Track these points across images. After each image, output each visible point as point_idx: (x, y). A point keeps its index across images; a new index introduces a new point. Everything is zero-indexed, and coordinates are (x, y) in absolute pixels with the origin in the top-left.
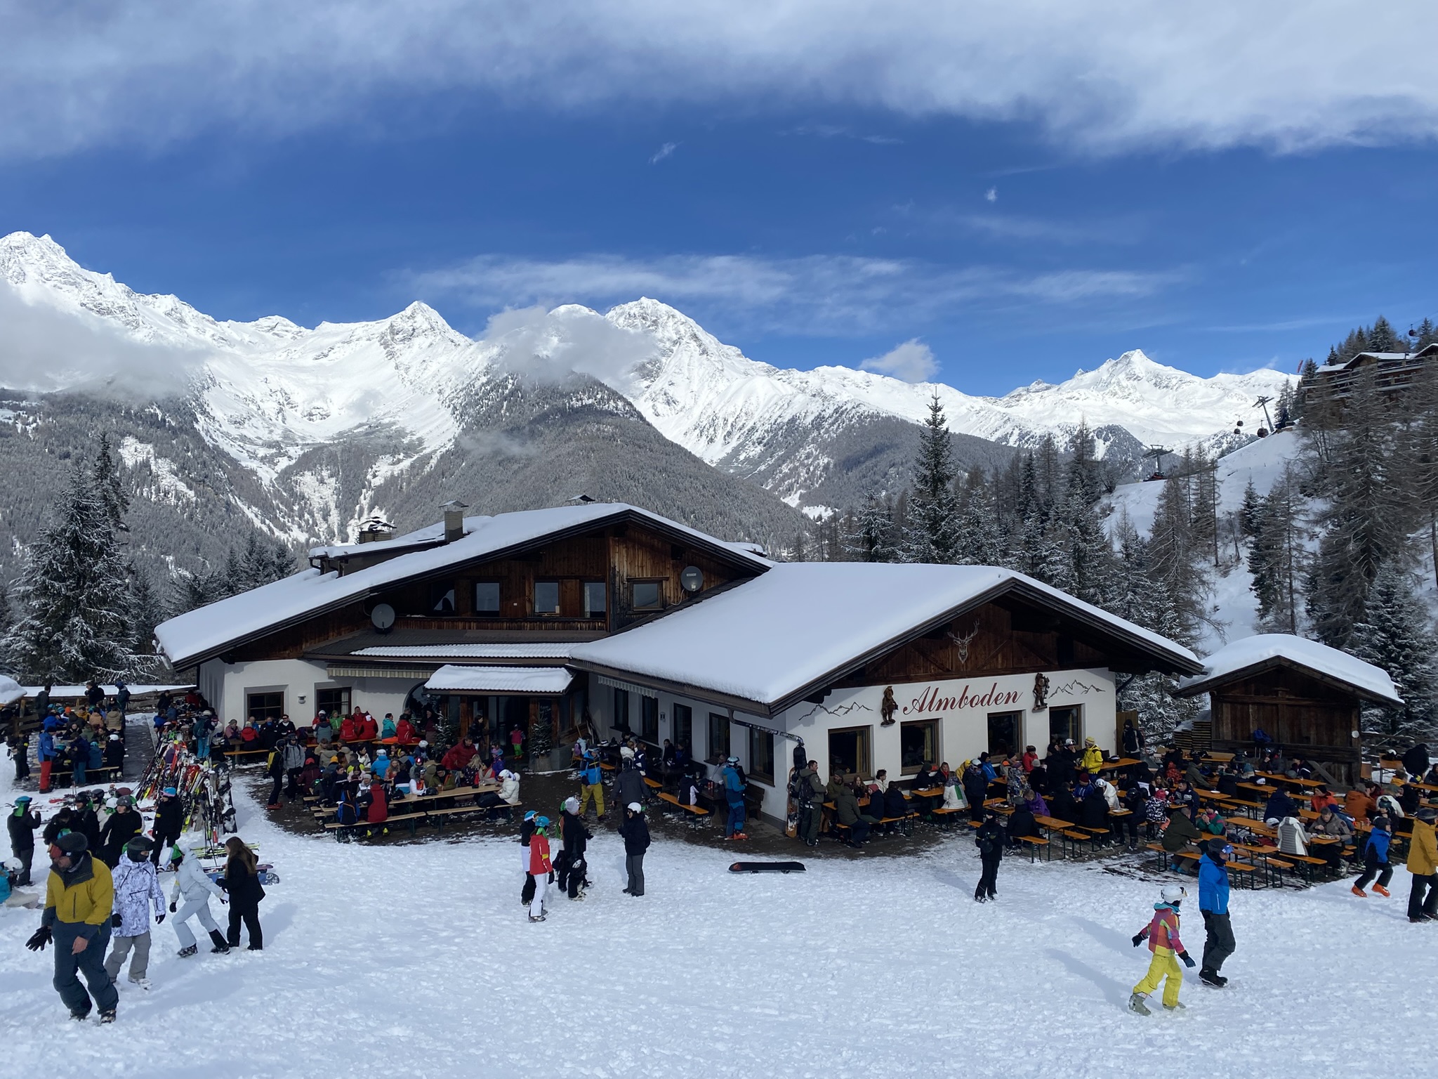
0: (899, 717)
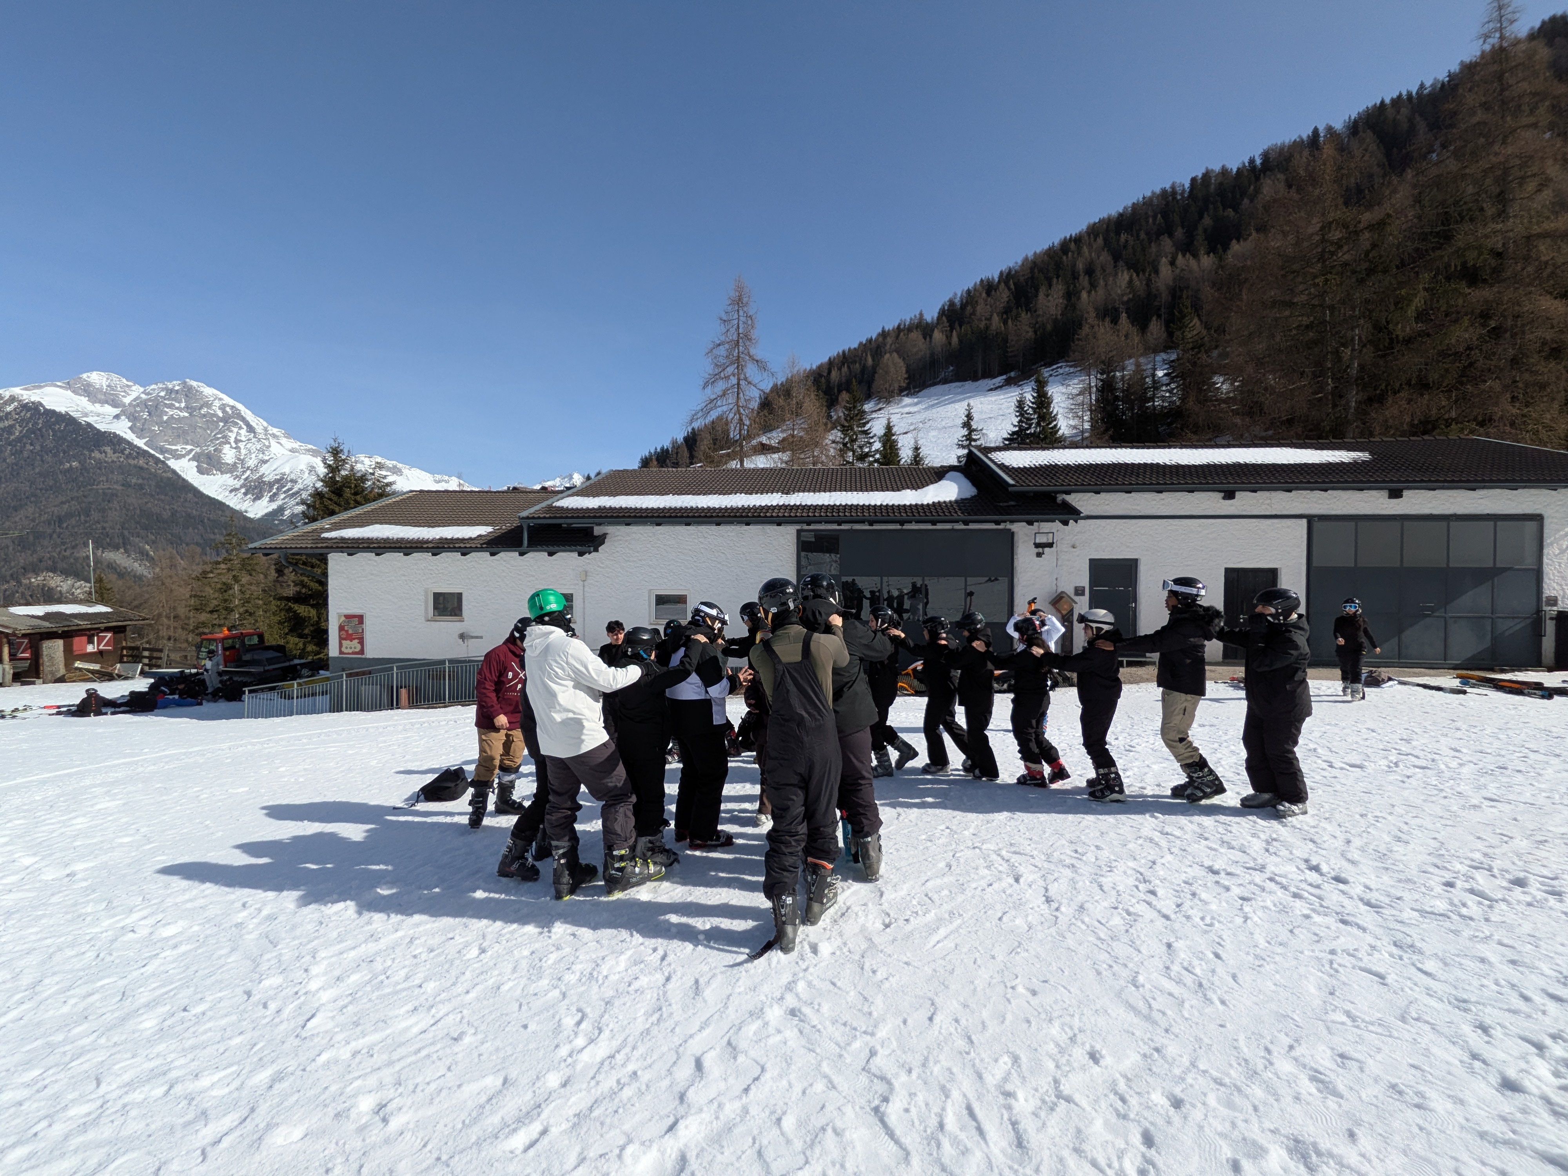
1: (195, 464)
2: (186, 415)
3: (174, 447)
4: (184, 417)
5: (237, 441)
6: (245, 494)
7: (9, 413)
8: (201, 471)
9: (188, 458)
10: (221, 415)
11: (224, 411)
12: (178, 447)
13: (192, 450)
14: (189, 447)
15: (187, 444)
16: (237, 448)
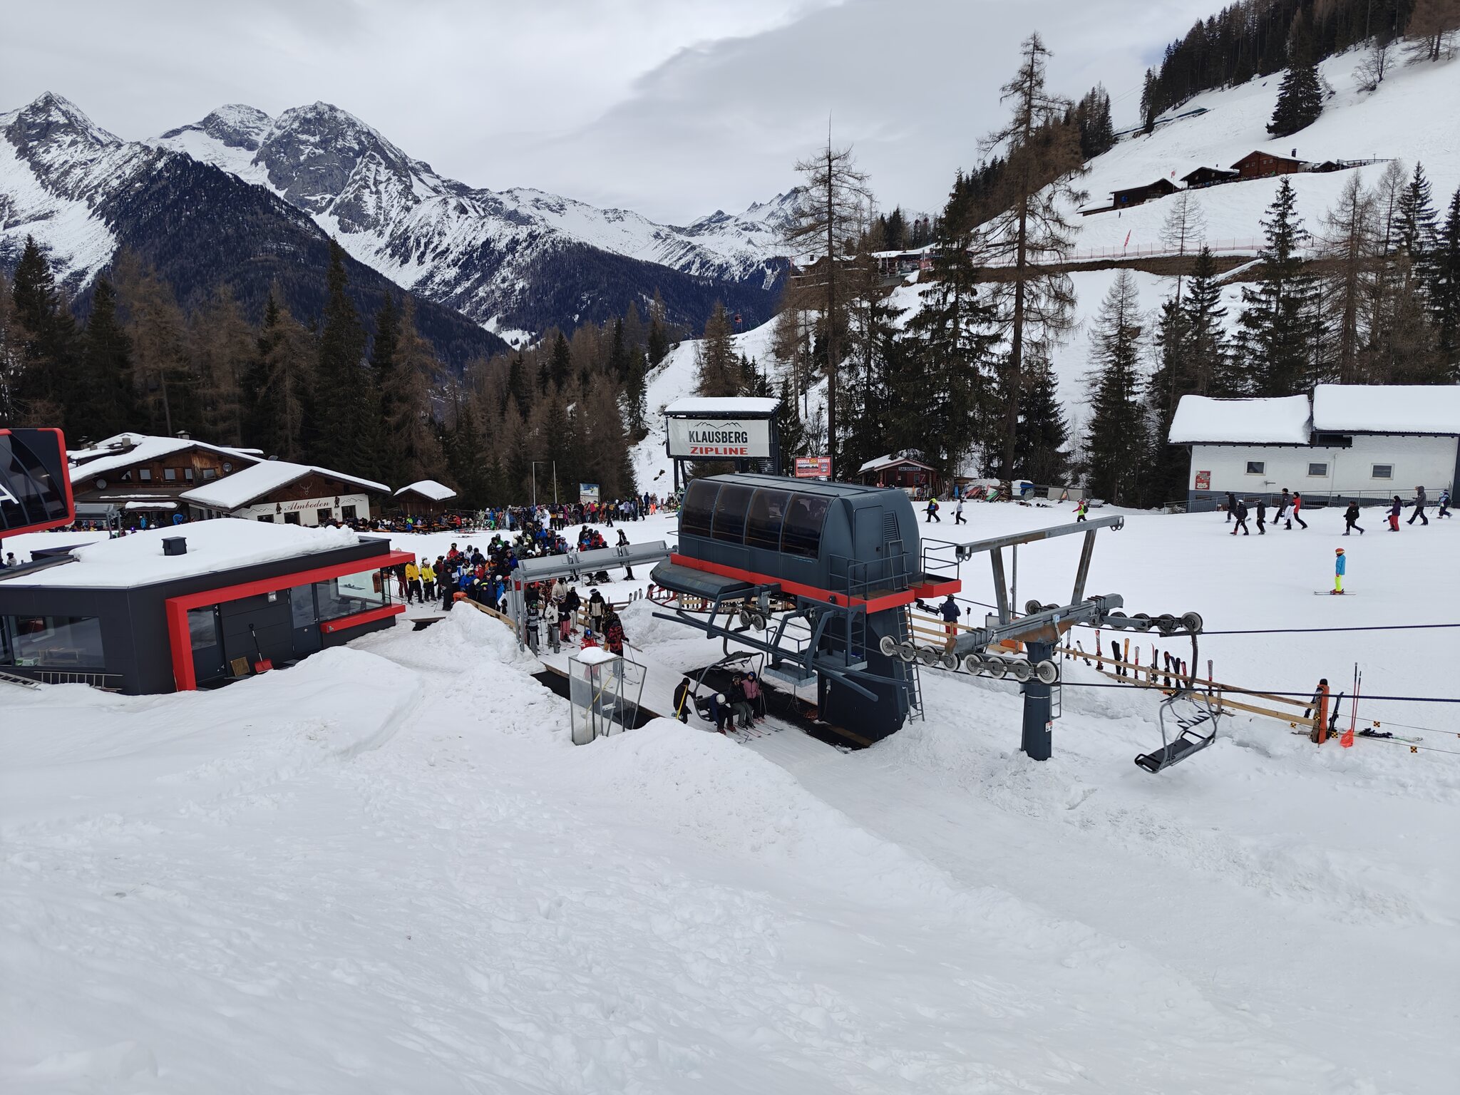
0: (283, 511)
1: (337, 218)
2: (322, 152)
3: (313, 198)
4: (320, 156)
5: (376, 183)
6: (392, 256)
7: (161, 171)
8: (344, 229)
9: (328, 211)
10: (357, 147)
11: (360, 143)
12: (318, 198)
13: (331, 200)
14: (328, 196)
15: (325, 191)
16: (378, 192)
